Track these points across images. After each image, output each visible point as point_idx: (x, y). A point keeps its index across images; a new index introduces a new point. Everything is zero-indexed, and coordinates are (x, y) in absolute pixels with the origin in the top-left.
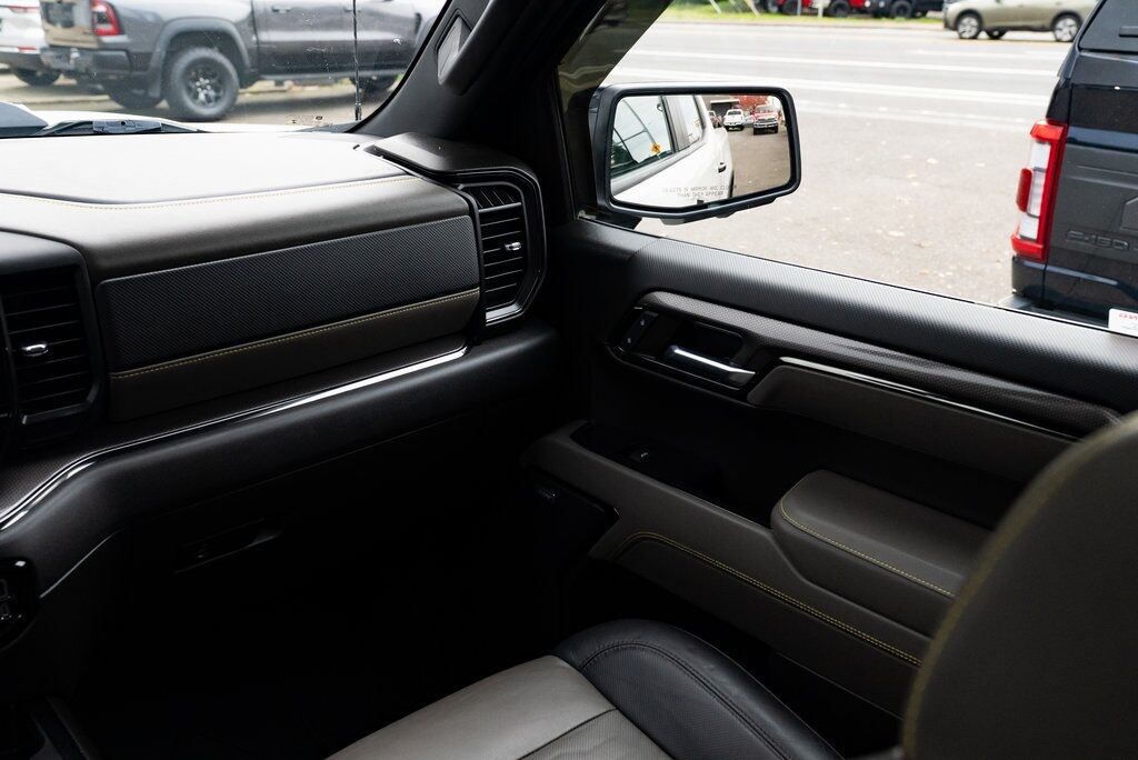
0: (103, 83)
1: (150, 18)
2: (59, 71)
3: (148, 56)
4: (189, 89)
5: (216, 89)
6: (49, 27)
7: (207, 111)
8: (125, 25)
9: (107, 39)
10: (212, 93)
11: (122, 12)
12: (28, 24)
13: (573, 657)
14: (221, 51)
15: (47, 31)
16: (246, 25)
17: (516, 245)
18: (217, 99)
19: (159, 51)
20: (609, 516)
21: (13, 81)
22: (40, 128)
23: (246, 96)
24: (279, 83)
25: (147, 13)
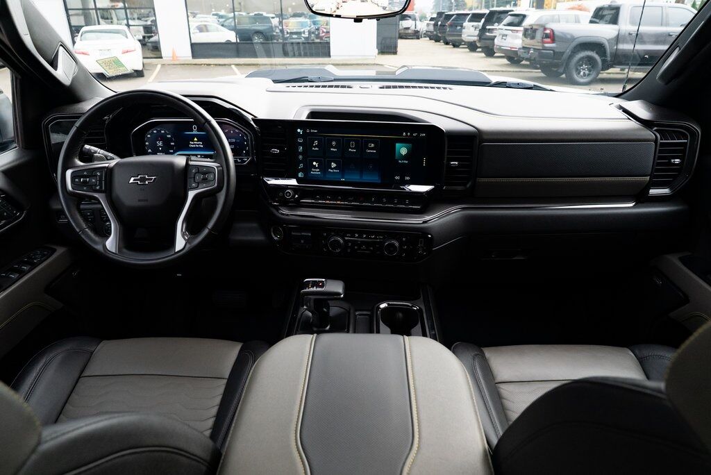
0: (540, 64)
1: (569, 37)
2: (523, 59)
3: (562, 53)
4: (577, 69)
5: (590, 71)
6: (525, 39)
7: (582, 80)
8: (556, 39)
9: (546, 45)
10: (587, 72)
11: (556, 33)
12: (517, 37)
13: (637, 352)
14: (597, 53)
15: (523, 41)
16: (613, 41)
17: (677, 161)
18: (589, 75)
19: (568, 52)
20: (686, 300)
21: (505, 61)
22: (489, 83)
23: (604, 75)
24: (622, 70)
25: (568, 34)
